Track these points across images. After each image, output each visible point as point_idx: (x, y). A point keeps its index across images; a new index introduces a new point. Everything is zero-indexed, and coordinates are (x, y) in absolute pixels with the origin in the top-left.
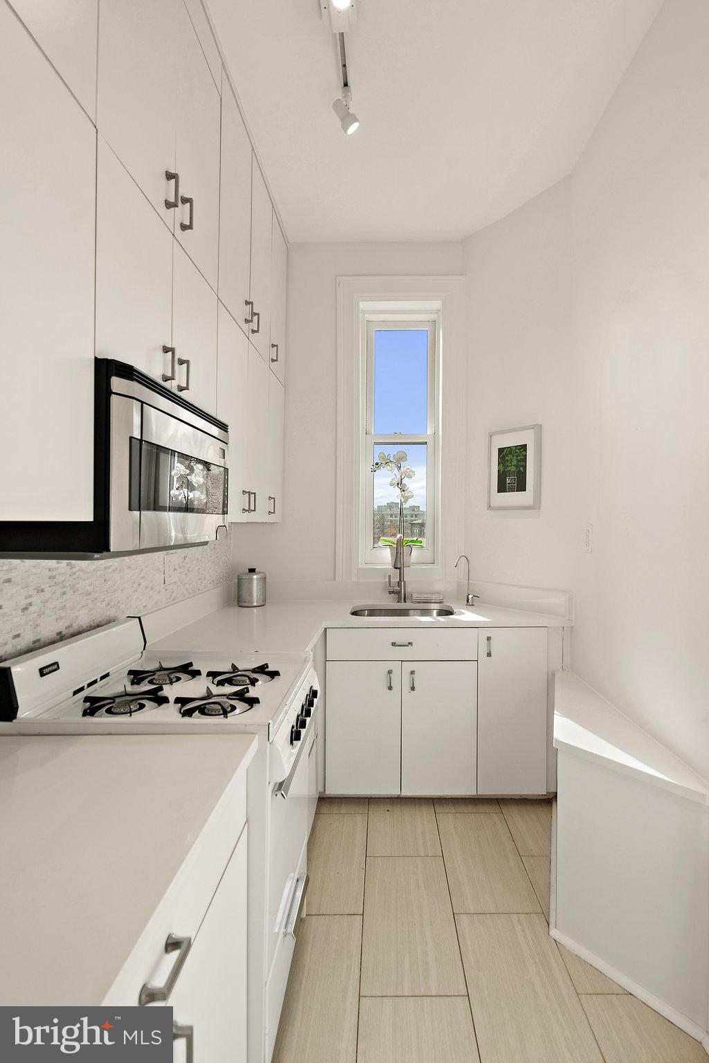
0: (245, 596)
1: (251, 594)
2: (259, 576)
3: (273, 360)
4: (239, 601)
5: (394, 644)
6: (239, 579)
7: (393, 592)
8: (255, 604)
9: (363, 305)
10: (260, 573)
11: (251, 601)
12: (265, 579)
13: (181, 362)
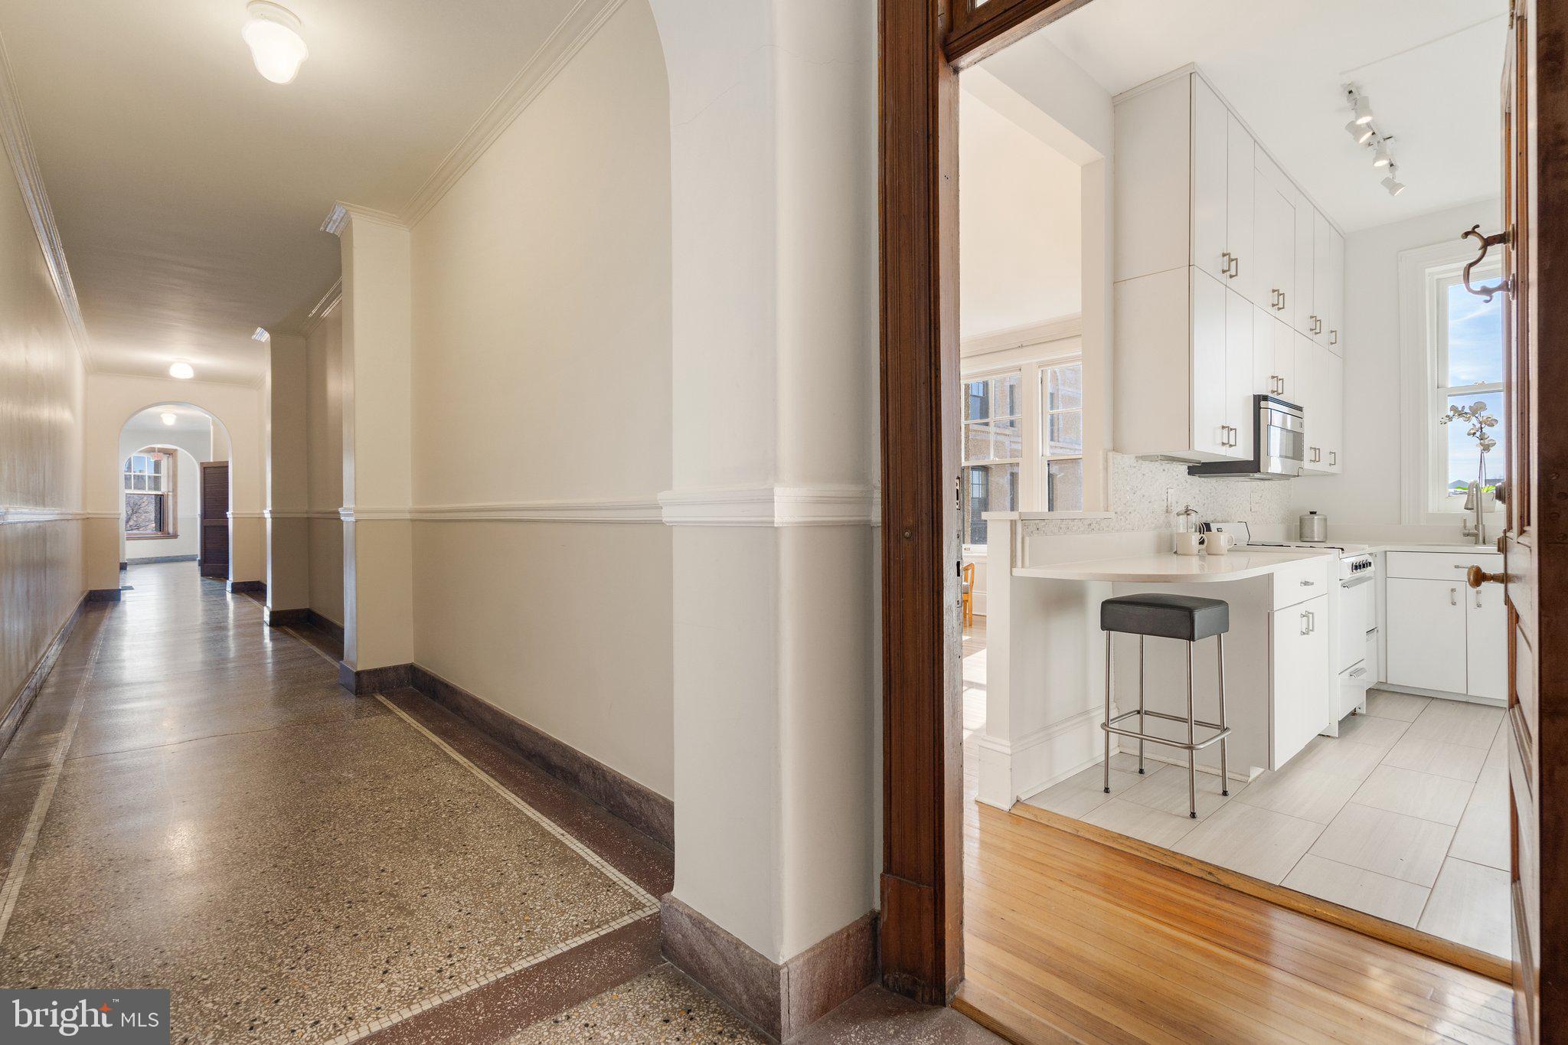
0: (1306, 531)
1: (1313, 531)
2: (1320, 517)
3: (1332, 343)
4: (1301, 537)
5: (1457, 567)
6: (1301, 520)
7: (1468, 535)
8: (1316, 539)
9: (1428, 271)
10: (1319, 515)
11: (1313, 537)
12: (1326, 520)
13: (1280, 380)
